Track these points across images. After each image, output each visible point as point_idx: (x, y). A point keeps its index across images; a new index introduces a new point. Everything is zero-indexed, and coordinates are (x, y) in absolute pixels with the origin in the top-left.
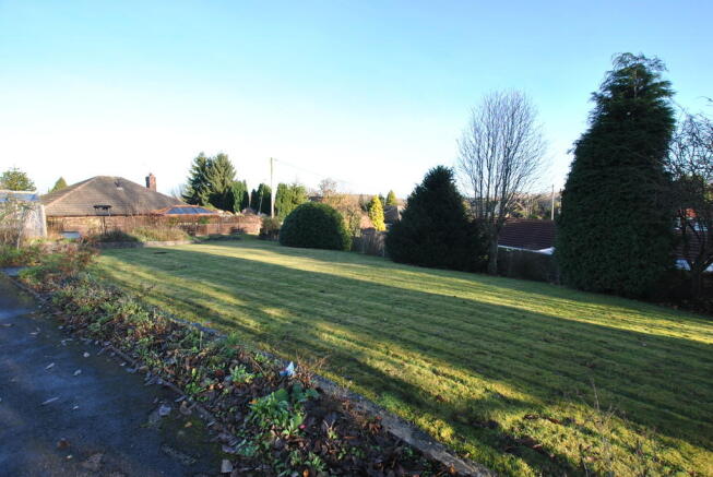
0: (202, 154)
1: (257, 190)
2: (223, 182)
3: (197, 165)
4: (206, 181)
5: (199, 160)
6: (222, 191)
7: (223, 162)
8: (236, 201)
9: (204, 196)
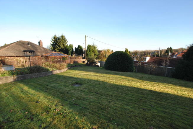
0: (55, 35)
1: (77, 48)
2: (63, 45)
3: (53, 39)
4: (57, 45)
5: (54, 38)
6: (63, 48)
7: (63, 38)
8: (70, 51)
9: (57, 49)
